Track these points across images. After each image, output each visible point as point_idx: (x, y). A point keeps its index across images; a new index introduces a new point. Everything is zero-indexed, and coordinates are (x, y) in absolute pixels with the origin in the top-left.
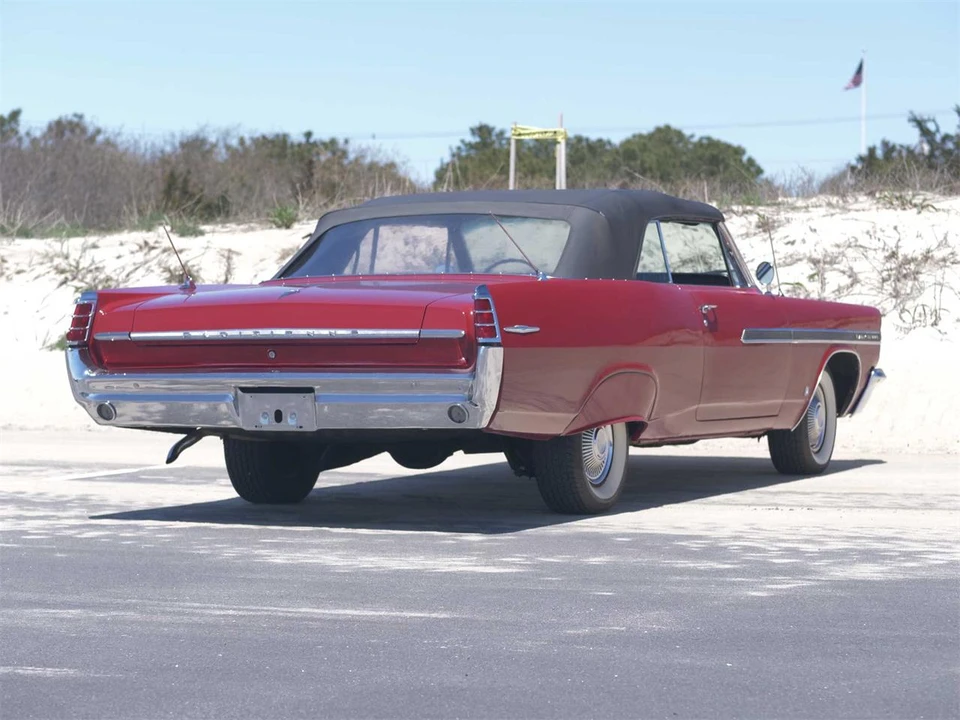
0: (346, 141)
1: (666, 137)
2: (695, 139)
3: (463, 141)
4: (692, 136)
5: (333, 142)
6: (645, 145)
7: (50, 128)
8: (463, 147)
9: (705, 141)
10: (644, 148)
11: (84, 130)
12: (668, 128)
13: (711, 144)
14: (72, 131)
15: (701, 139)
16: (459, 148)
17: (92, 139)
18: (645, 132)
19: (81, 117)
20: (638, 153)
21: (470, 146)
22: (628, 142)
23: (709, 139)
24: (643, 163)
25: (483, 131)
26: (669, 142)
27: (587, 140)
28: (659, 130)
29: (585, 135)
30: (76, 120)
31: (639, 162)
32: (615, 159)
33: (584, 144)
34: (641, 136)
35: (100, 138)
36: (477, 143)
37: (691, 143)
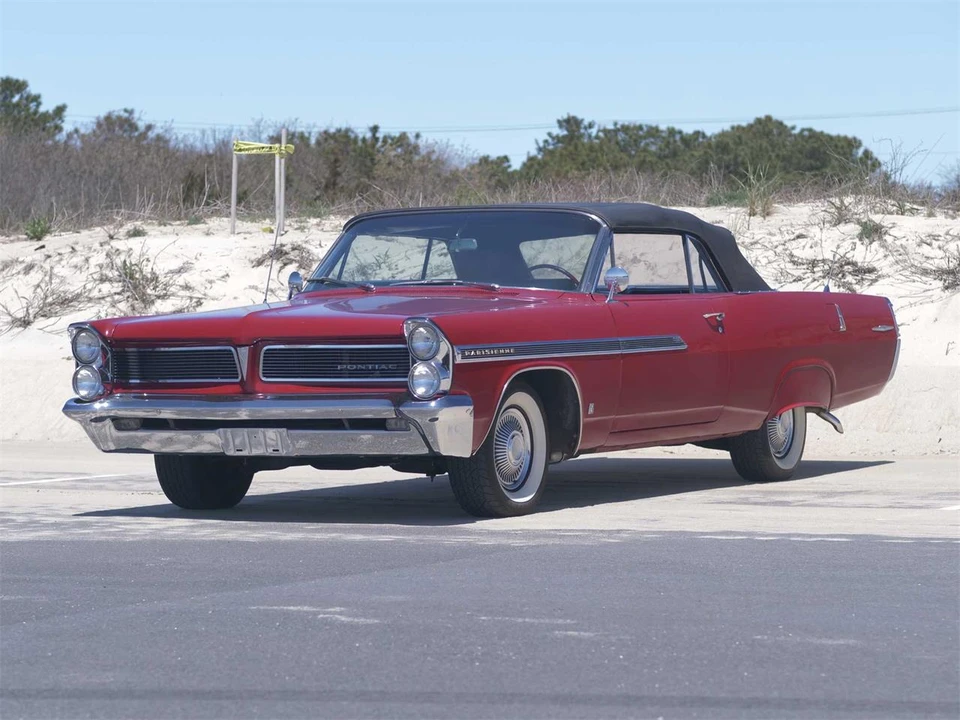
0: (418, 136)
1: (766, 129)
2: (796, 131)
3: (549, 134)
4: (793, 128)
5: (403, 136)
6: (740, 138)
7: (99, 125)
8: (550, 140)
9: (806, 133)
10: (739, 141)
11: (133, 127)
12: (769, 118)
13: (813, 135)
14: (121, 127)
15: (803, 130)
16: (546, 141)
17: (144, 135)
18: (744, 124)
19: (131, 112)
20: (732, 146)
21: (558, 139)
22: (723, 134)
23: (810, 130)
24: (736, 157)
25: (571, 123)
26: (768, 134)
27: (680, 132)
28: (759, 121)
29: (677, 127)
30: (126, 115)
31: (732, 156)
32: (706, 153)
33: (678, 137)
34: (739, 128)
35: (151, 135)
36: (564, 137)
37: (791, 135)
